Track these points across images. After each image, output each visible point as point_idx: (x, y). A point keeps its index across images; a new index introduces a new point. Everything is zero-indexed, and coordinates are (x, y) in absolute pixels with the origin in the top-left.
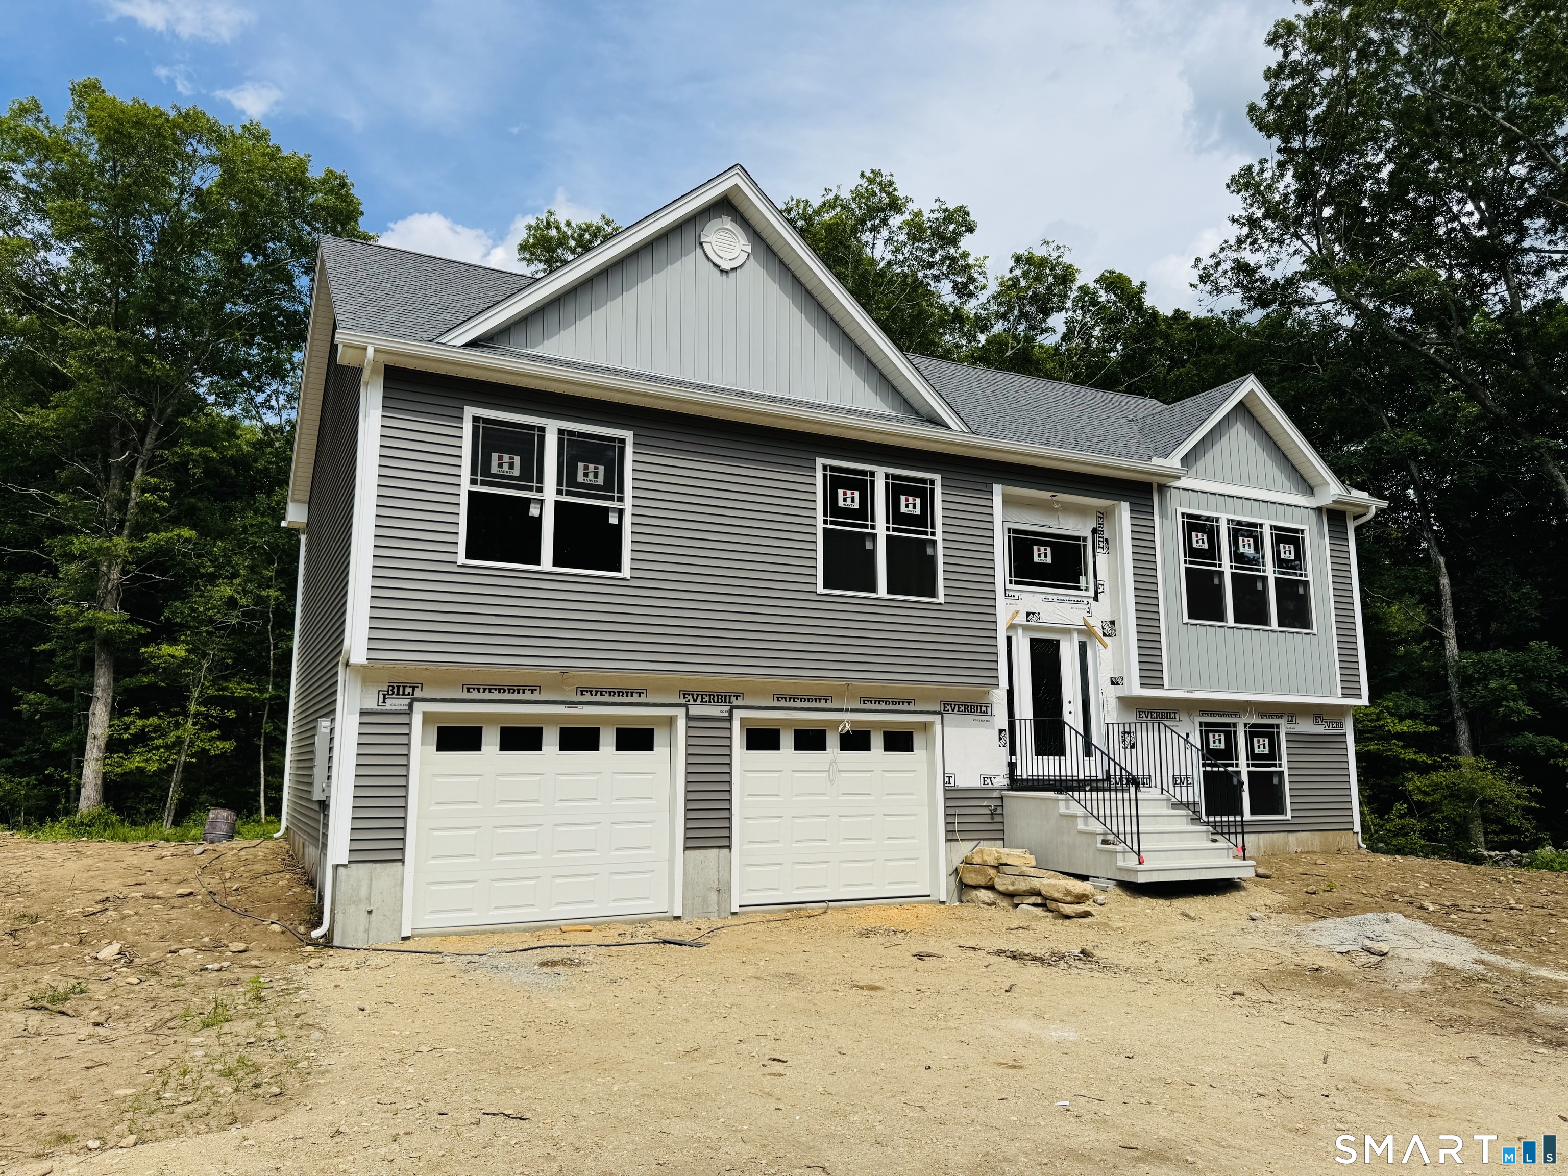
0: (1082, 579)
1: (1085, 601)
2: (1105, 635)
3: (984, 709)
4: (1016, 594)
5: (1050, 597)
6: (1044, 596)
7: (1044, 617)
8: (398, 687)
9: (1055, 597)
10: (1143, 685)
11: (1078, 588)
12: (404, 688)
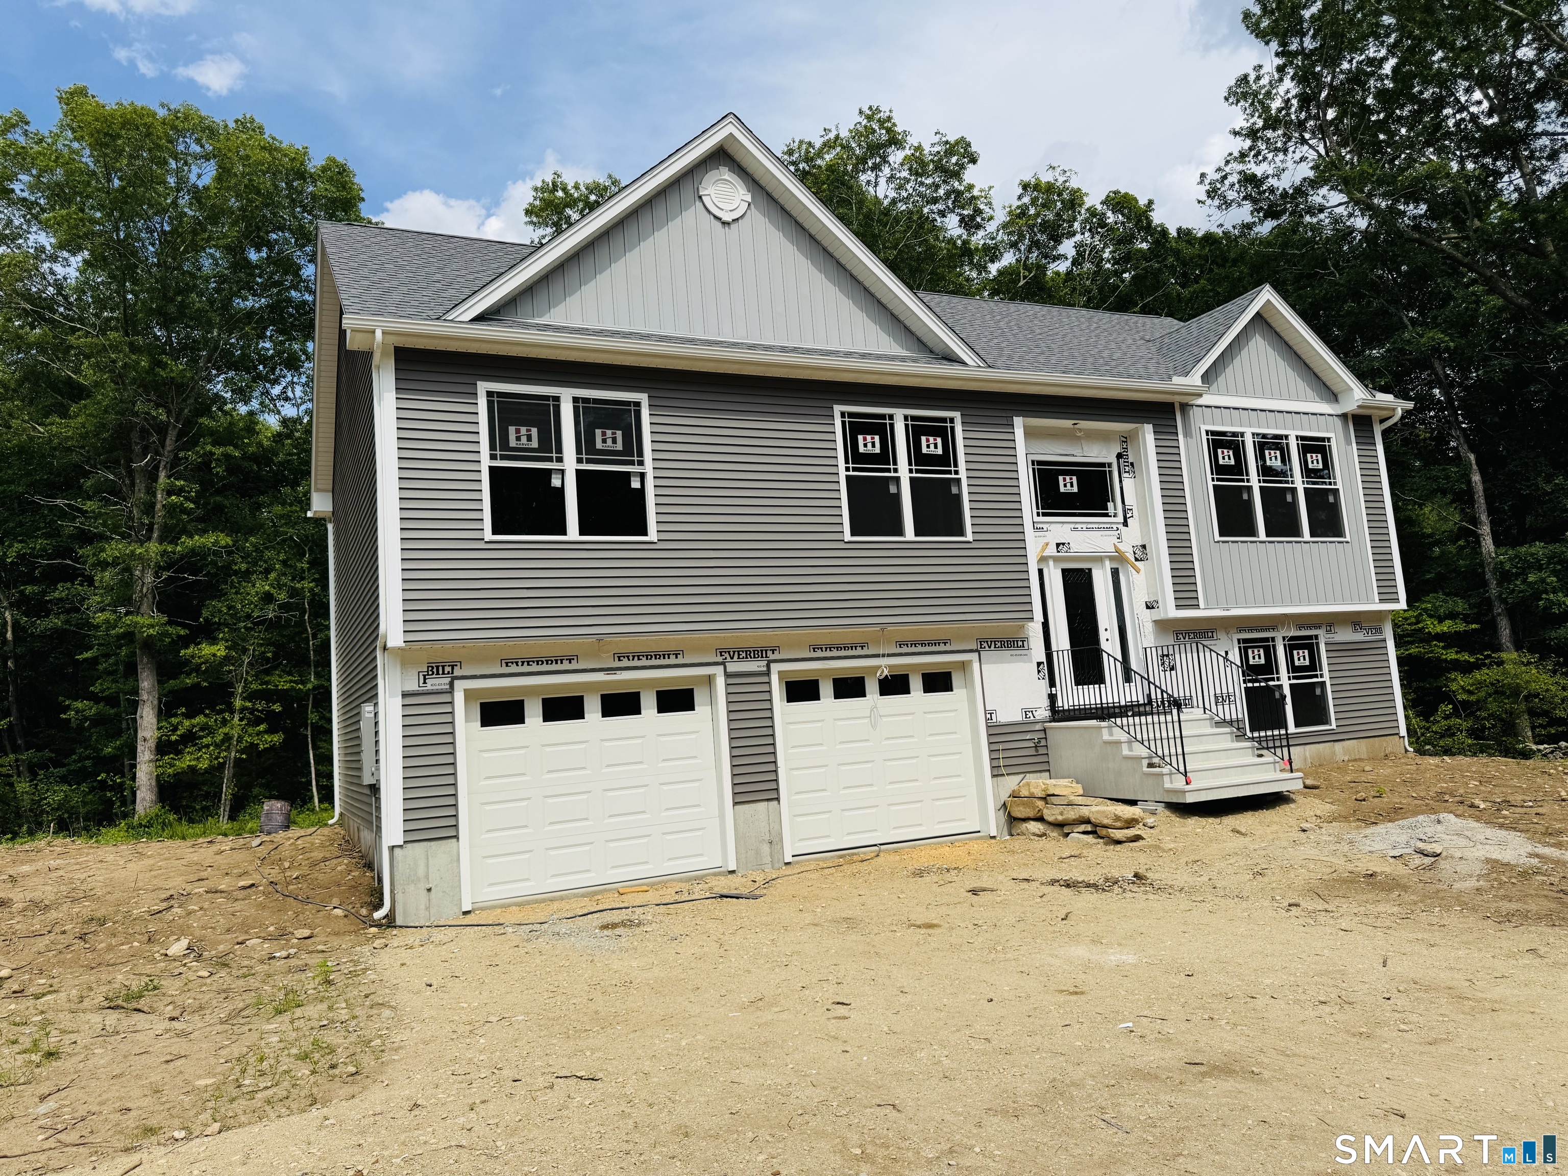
0: (1110, 505)
1: (1115, 527)
2: (1137, 560)
3: (1020, 643)
4: (1045, 526)
5: (1079, 526)
6: (1072, 526)
7: (1074, 547)
8: (438, 667)
9: (1084, 526)
10: (1178, 607)
11: (1107, 515)
12: (443, 667)
